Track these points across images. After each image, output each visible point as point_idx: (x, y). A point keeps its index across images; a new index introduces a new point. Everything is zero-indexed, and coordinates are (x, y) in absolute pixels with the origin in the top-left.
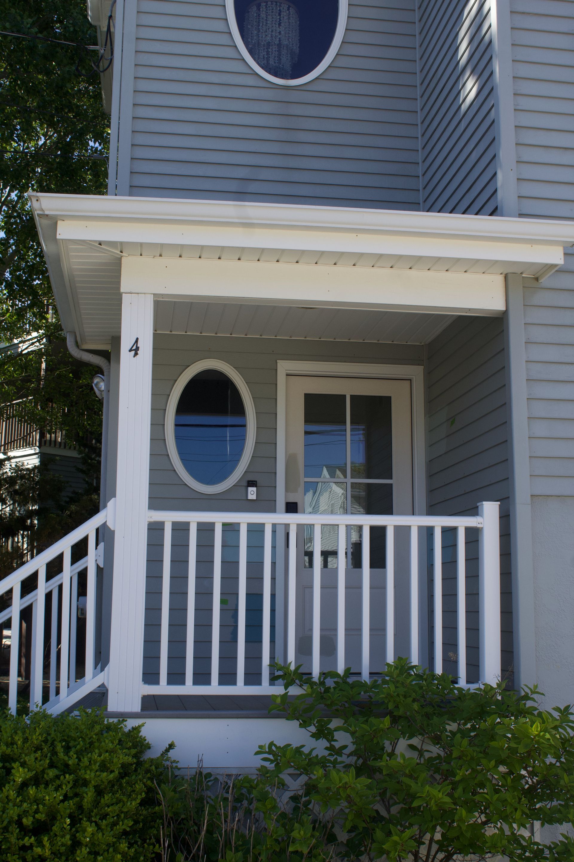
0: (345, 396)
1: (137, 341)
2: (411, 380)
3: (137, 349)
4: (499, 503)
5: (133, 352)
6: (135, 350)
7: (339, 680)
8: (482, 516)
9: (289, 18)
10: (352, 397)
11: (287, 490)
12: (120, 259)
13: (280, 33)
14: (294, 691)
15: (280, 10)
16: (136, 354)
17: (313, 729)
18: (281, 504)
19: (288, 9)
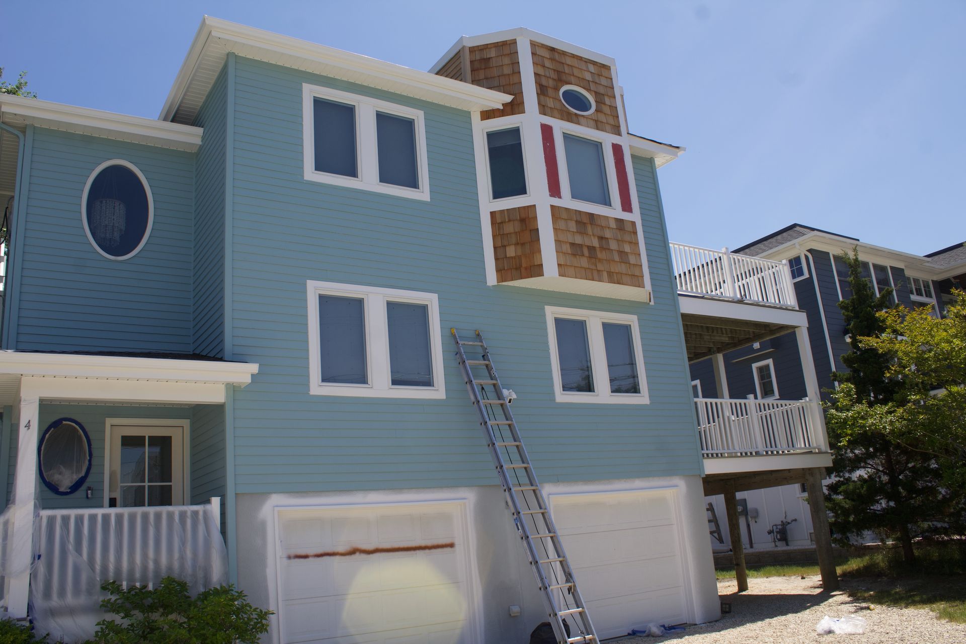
0: (145, 436)
1: (29, 422)
2: (183, 427)
3: (29, 426)
4: (220, 498)
5: (27, 428)
6: (28, 426)
7: (137, 591)
8: (211, 504)
9: (119, 211)
10: (149, 436)
11: (110, 491)
12: (21, 379)
13: (114, 219)
14: (113, 598)
15: (114, 206)
16: (29, 428)
17: (122, 615)
18: (106, 501)
19: (120, 205)
